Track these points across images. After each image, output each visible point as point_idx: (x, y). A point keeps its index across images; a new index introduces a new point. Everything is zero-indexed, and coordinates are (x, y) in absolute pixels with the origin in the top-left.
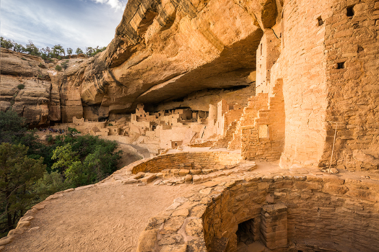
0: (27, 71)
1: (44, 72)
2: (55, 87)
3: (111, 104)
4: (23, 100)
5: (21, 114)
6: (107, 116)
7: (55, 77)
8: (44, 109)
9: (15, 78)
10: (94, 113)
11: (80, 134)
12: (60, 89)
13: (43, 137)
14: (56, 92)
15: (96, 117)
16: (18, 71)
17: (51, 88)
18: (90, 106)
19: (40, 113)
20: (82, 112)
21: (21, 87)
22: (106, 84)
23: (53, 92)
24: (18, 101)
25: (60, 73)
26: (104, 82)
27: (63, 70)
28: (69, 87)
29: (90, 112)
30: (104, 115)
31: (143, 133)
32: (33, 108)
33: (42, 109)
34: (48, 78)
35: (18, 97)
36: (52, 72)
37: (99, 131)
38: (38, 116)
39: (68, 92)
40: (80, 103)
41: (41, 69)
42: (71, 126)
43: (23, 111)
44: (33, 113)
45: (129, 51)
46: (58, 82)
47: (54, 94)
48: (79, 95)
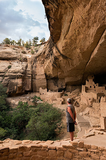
0: (14, 56)
1: (24, 56)
2: (29, 66)
3: (66, 77)
4: (9, 76)
5: (7, 86)
6: (64, 87)
7: (29, 59)
8: (19, 81)
9: (8, 62)
10: (55, 85)
11: (42, 102)
12: (32, 67)
13: (17, 103)
14: (30, 69)
15: (57, 88)
16: (9, 57)
17: (27, 67)
18: (52, 79)
19: (17, 84)
20: (46, 84)
21: (10, 67)
22: (56, 59)
23: (28, 69)
24: (6, 76)
25: (33, 56)
26: (54, 57)
27: (35, 53)
28: (38, 65)
29: (52, 84)
30: (62, 86)
31: (90, 104)
32: (14, 81)
33: (18, 81)
34: (25, 60)
35: (7, 74)
36: (29, 55)
37: (56, 100)
38: (16, 87)
39: (37, 69)
40: (44, 77)
41: (22, 54)
42: (37, 95)
43: (8, 83)
44: (13, 85)
45: (57, 19)
46: (32, 62)
47: (28, 71)
48: (43, 71)
